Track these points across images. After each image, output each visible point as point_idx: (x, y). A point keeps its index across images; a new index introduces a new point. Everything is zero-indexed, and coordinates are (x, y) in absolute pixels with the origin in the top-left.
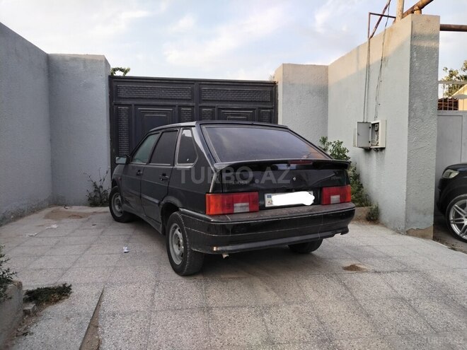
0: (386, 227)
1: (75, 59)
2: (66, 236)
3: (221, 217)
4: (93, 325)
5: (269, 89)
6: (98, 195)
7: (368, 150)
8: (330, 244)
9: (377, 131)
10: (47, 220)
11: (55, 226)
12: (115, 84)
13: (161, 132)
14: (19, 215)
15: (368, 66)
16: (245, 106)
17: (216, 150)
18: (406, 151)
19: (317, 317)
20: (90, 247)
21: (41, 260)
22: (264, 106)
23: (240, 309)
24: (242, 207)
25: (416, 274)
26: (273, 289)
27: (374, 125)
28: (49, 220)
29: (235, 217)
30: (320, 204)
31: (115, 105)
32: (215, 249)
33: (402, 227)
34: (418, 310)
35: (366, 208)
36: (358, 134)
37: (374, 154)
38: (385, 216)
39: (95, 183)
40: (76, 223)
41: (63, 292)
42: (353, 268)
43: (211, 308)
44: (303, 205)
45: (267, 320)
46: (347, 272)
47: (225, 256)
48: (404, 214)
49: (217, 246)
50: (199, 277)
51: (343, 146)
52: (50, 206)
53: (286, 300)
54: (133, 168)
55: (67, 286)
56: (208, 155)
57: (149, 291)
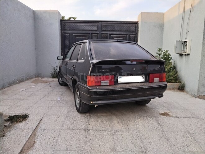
0: (188, 93)
1: (45, 12)
2: (37, 91)
3: (94, 87)
4: (34, 134)
5: (134, 25)
6: (56, 73)
7: (181, 55)
8: (157, 101)
9: (186, 45)
10: (32, 83)
11: (34, 86)
12: (63, 23)
13: (75, 45)
14: (21, 81)
15: (184, 12)
16: (123, 33)
17: (95, 54)
18: (200, 56)
19: (141, 139)
20: (45, 97)
21: (22, 102)
22: (132, 33)
23: (103, 132)
24: (105, 82)
25: (199, 120)
26: (122, 123)
27: (185, 42)
28: (33, 83)
29: (101, 88)
30: (148, 82)
31: (63, 33)
32: (92, 102)
33: (196, 94)
34: (196, 139)
35: (178, 83)
36: (176, 47)
37: (184, 57)
38: (187, 88)
39: (54, 68)
40: (43, 85)
41: (25, 117)
42: (165, 114)
43: (89, 130)
44: (138, 83)
45: (115, 138)
46: (162, 116)
47: (96, 106)
48: (197, 88)
49: (93, 101)
50: (87, 114)
51: (168, 52)
52: (35, 77)
53: (127, 129)
54: (65, 61)
55: (27, 115)
56: (90, 57)
57: (63, 119)
